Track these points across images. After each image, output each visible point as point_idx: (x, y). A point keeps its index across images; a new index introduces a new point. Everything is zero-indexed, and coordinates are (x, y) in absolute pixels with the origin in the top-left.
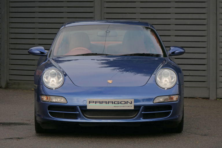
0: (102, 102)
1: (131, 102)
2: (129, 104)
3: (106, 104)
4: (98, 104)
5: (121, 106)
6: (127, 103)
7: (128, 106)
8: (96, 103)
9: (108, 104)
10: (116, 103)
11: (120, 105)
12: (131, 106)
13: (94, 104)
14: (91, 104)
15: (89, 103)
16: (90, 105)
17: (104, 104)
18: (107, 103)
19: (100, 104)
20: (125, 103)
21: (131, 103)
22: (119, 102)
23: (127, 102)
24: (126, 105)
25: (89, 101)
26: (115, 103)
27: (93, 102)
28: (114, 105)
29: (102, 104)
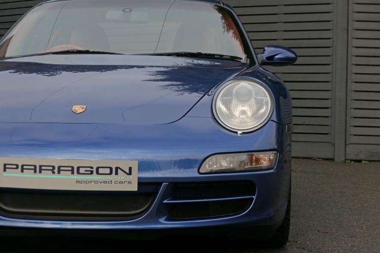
0: (40, 166)
1: (130, 169)
2: (122, 176)
3: (54, 173)
4: (29, 174)
5: (96, 182)
6: (117, 173)
7: (121, 182)
8: (22, 171)
9: (59, 173)
10: (82, 170)
11: (95, 177)
12: (130, 183)
13: (17, 174)
14: (10, 174)
15: (5, 170)
16: (5, 174)
17: (47, 175)
18: (56, 170)
19: (35, 172)
20: (111, 173)
21: (130, 173)
22: (92, 168)
23: (117, 168)
24: (113, 177)
25: (5, 165)
26: (78, 173)
27: (15, 167)
28: (76, 177)
29: (40, 172)
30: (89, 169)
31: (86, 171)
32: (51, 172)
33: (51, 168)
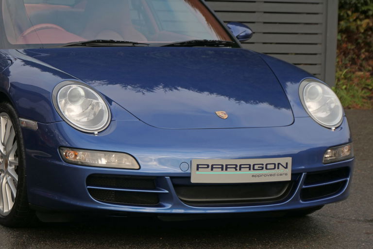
0: (226, 165)
1: (287, 164)
2: (282, 170)
3: (236, 170)
4: (217, 172)
5: (265, 175)
6: (278, 168)
7: (281, 175)
8: (212, 170)
9: (240, 170)
10: (256, 167)
11: (264, 172)
12: (286, 174)
13: (208, 172)
14: (201, 172)
15: (198, 170)
16: (198, 173)
17: (231, 172)
18: (238, 168)
19: (222, 170)
20: (275, 168)
21: (286, 168)
22: (263, 165)
23: (279, 164)
24: (276, 171)
25: (198, 165)
26: (254, 169)
27: (206, 166)
28: (252, 172)
29: (226, 170)
30: (261, 166)
31: (259, 167)
32: (234, 169)
33: (235, 166)
